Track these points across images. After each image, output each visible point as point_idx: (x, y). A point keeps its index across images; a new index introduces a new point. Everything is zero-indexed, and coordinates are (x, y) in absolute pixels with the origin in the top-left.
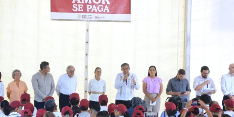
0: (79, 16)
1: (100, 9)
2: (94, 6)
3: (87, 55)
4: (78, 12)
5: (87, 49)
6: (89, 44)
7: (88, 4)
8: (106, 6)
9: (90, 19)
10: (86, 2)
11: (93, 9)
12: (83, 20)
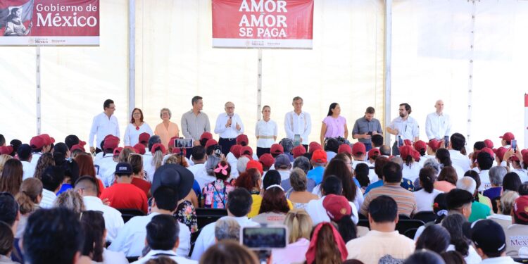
0: (248, 43)
1: (275, 33)
2: (267, 30)
3: (259, 90)
4: (246, 37)
5: (260, 84)
6: (263, 77)
7: (259, 27)
8: (282, 30)
9: (262, 46)
10: (257, 25)
11: (265, 34)
12: (252, 48)
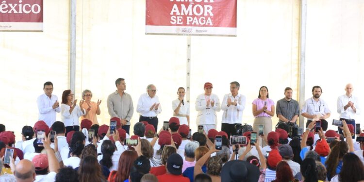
0: (178, 29)
1: (202, 22)
2: (195, 18)
3: (188, 74)
4: (177, 25)
5: (189, 67)
6: (191, 61)
7: (188, 15)
8: (209, 19)
9: (190, 33)
10: (186, 14)
11: (194, 22)
12: (182, 35)
